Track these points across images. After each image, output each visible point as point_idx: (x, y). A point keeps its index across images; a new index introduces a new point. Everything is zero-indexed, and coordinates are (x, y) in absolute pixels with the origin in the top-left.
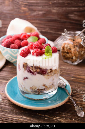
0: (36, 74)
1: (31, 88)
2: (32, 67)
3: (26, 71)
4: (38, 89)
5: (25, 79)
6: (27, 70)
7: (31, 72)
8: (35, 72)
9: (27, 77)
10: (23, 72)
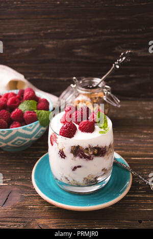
0: (94, 158)
1: (85, 179)
2: (87, 149)
3: (78, 158)
4: (95, 177)
5: (75, 168)
6: (79, 155)
7: (85, 157)
8: (92, 156)
9: (79, 165)
10: (72, 159)
